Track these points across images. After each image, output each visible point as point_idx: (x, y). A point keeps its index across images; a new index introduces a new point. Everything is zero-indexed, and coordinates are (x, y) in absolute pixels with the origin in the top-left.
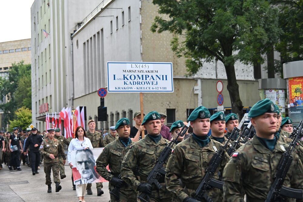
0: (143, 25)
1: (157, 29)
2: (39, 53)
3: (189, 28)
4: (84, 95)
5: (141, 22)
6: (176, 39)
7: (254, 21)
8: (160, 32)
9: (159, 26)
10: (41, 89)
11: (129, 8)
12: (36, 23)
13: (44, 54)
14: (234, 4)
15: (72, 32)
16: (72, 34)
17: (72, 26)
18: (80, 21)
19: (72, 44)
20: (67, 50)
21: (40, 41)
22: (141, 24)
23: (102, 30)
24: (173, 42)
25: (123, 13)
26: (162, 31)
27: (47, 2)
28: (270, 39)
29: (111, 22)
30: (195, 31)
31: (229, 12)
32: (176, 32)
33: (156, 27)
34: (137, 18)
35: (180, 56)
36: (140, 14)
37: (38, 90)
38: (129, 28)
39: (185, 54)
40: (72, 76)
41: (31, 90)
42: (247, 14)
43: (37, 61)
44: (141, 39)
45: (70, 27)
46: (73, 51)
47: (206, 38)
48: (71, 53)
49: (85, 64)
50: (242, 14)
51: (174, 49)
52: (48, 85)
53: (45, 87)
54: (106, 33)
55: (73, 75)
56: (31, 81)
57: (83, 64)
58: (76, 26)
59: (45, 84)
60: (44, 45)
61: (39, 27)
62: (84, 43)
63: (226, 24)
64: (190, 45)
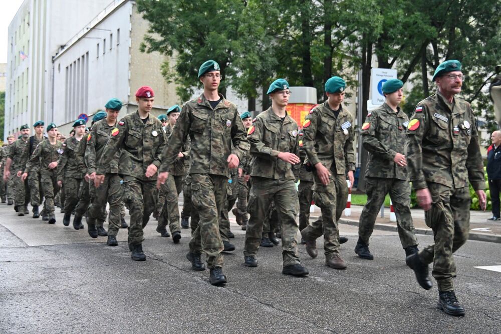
0: (132, 50)
1: (146, 49)
2: (15, 78)
3: (181, 52)
4: (64, 123)
5: (130, 46)
6: (167, 64)
7: (248, 47)
8: (149, 52)
9: (148, 45)
10: (16, 118)
11: (118, 30)
12: (14, 44)
13: (21, 78)
14: (228, 27)
15: (54, 55)
16: (53, 57)
17: (54, 49)
18: (63, 44)
19: (54, 68)
20: (47, 75)
21: (17, 64)
22: (130, 48)
23: (87, 53)
24: (163, 67)
25: (111, 35)
26: (151, 51)
27: (26, 21)
28: (263, 67)
29: (98, 45)
30: (186, 55)
31: (223, 36)
32: (166, 53)
33: (145, 46)
34: (126, 41)
35: (170, 82)
36: (130, 37)
37: (12, 119)
38: (118, 51)
39: (175, 80)
40: (51, 103)
41: (4, 119)
42: (242, 39)
43: (13, 86)
44: (130, 64)
45: (52, 50)
46: (53, 76)
47: (197, 61)
48: (52, 77)
49: (66, 90)
50: (236, 39)
51: (164, 74)
52: (24, 113)
53: (20, 115)
54: (92, 57)
55: (53, 102)
56: (4, 109)
57: (64, 90)
58: (59, 49)
59: (20, 111)
60: (22, 68)
61: (16, 49)
62: (67, 68)
63: (219, 46)
64: (181, 69)
